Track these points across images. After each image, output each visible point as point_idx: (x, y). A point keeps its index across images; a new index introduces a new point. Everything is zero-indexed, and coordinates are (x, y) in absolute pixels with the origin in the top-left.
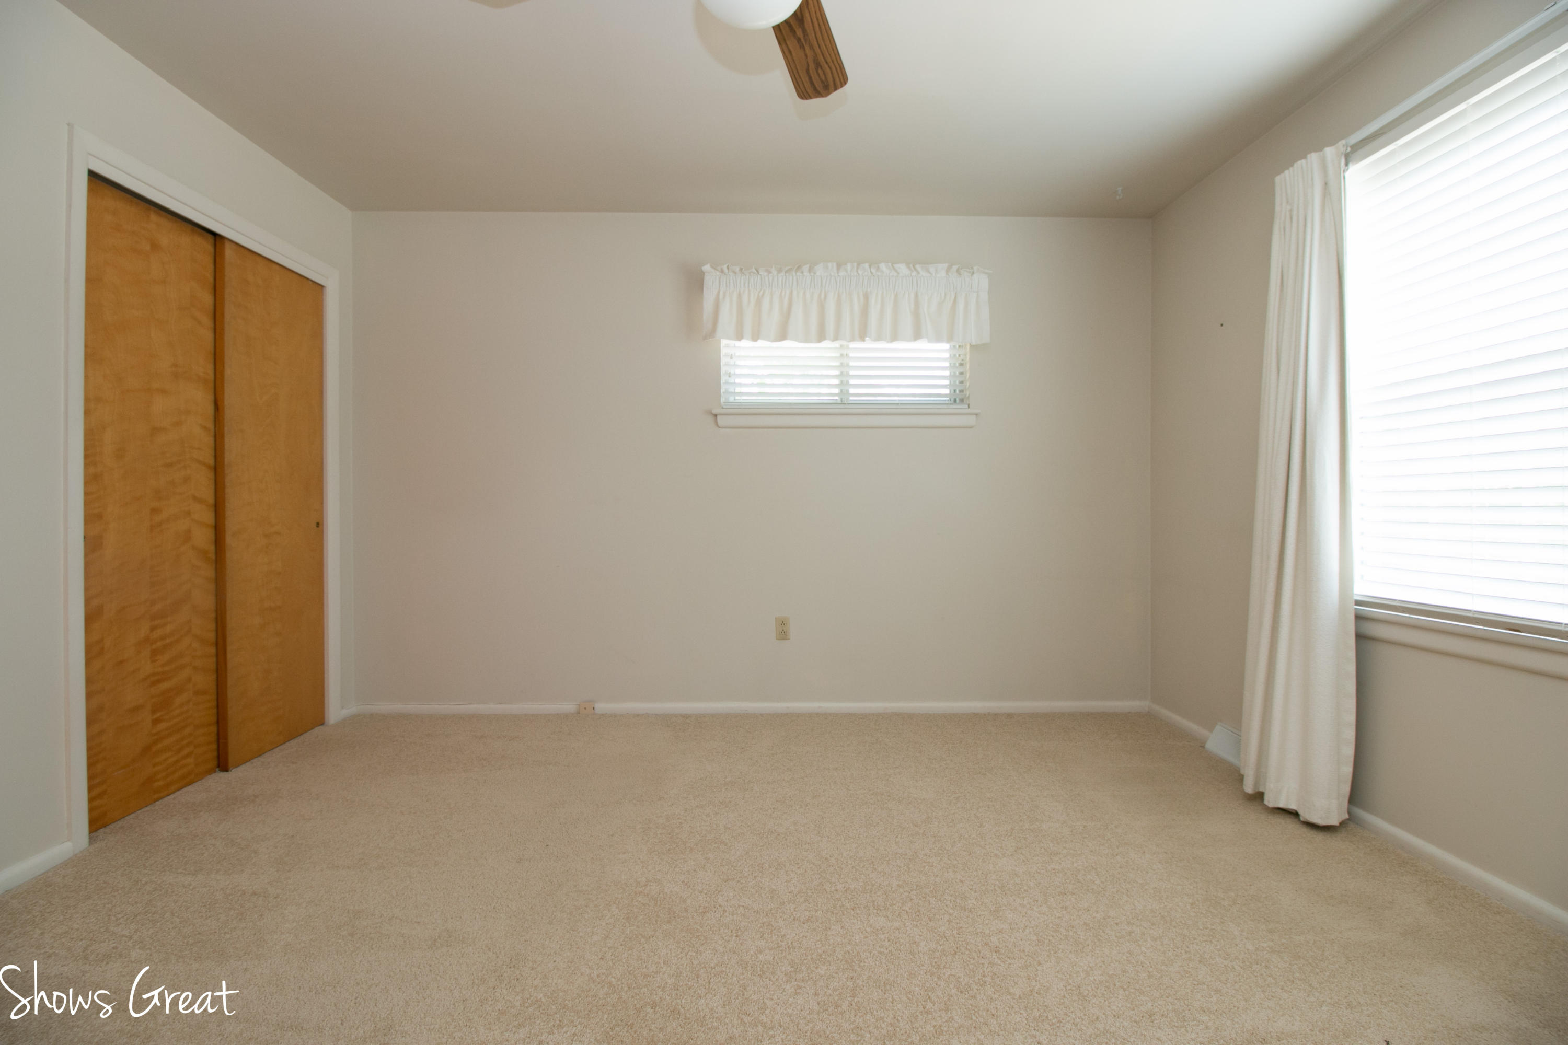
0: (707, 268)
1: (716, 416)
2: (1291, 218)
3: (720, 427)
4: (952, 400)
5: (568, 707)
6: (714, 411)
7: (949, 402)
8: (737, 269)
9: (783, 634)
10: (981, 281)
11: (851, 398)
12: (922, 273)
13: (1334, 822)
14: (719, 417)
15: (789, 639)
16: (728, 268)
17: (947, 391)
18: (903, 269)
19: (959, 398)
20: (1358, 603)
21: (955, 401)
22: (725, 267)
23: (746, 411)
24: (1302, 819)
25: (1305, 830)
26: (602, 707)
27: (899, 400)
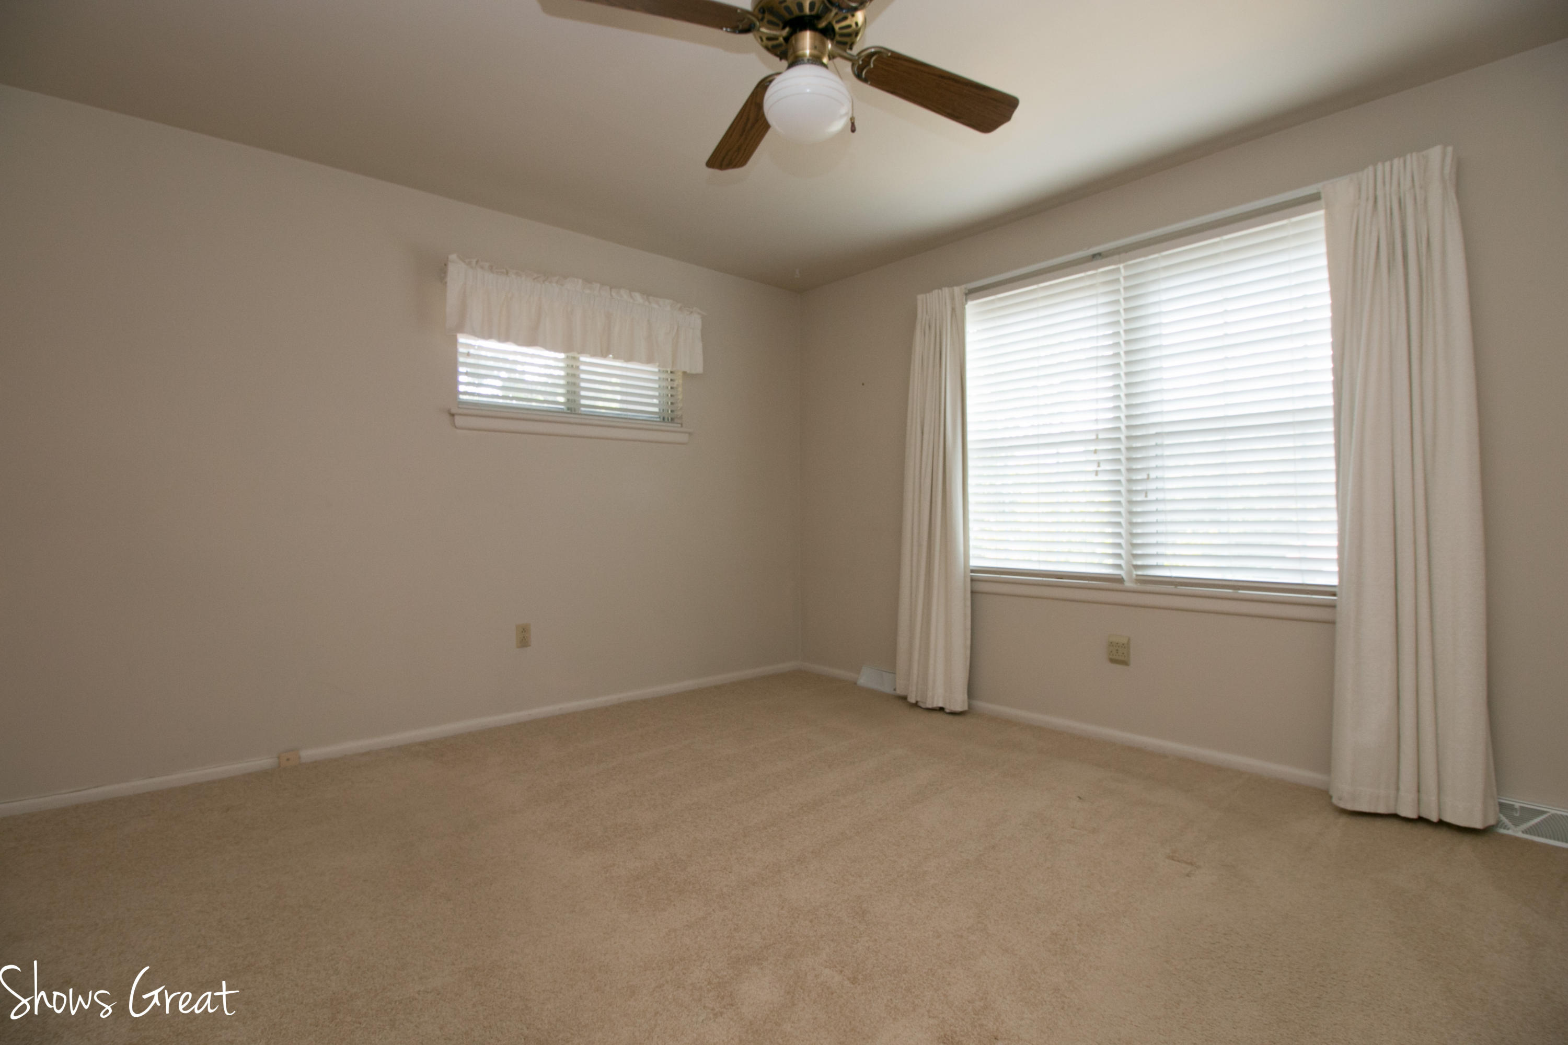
0: (453, 257)
1: (453, 415)
2: (930, 327)
3: (456, 427)
4: (662, 418)
5: (264, 762)
6: (453, 411)
7: (658, 420)
8: (487, 265)
9: (524, 642)
10: (696, 320)
11: (583, 409)
12: (655, 306)
13: (958, 709)
14: (457, 418)
15: (530, 646)
16: (477, 262)
17: (656, 410)
18: (638, 297)
19: (669, 417)
20: (972, 571)
21: (664, 419)
22: (474, 261)
23: (484, 413)
24: (947, 711)
25: (951, 718)
26: (308, 754)
27: (625, 415)
